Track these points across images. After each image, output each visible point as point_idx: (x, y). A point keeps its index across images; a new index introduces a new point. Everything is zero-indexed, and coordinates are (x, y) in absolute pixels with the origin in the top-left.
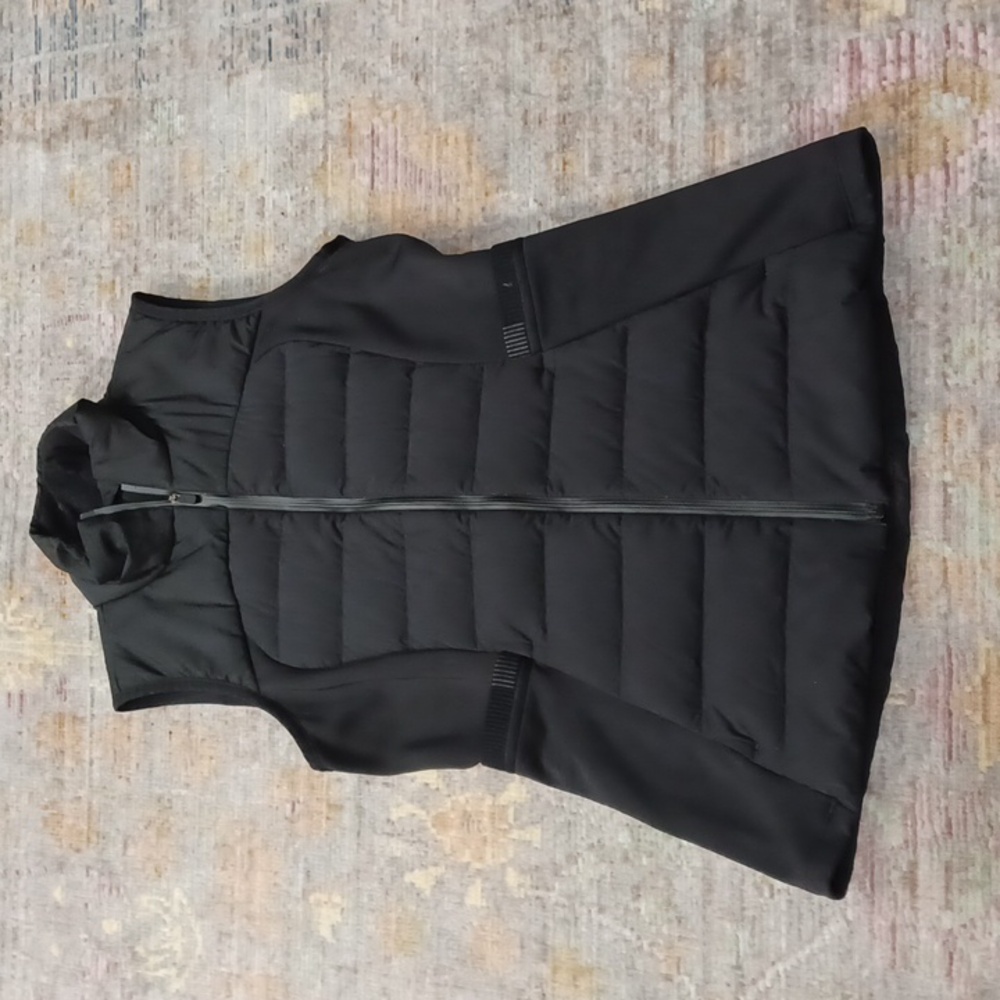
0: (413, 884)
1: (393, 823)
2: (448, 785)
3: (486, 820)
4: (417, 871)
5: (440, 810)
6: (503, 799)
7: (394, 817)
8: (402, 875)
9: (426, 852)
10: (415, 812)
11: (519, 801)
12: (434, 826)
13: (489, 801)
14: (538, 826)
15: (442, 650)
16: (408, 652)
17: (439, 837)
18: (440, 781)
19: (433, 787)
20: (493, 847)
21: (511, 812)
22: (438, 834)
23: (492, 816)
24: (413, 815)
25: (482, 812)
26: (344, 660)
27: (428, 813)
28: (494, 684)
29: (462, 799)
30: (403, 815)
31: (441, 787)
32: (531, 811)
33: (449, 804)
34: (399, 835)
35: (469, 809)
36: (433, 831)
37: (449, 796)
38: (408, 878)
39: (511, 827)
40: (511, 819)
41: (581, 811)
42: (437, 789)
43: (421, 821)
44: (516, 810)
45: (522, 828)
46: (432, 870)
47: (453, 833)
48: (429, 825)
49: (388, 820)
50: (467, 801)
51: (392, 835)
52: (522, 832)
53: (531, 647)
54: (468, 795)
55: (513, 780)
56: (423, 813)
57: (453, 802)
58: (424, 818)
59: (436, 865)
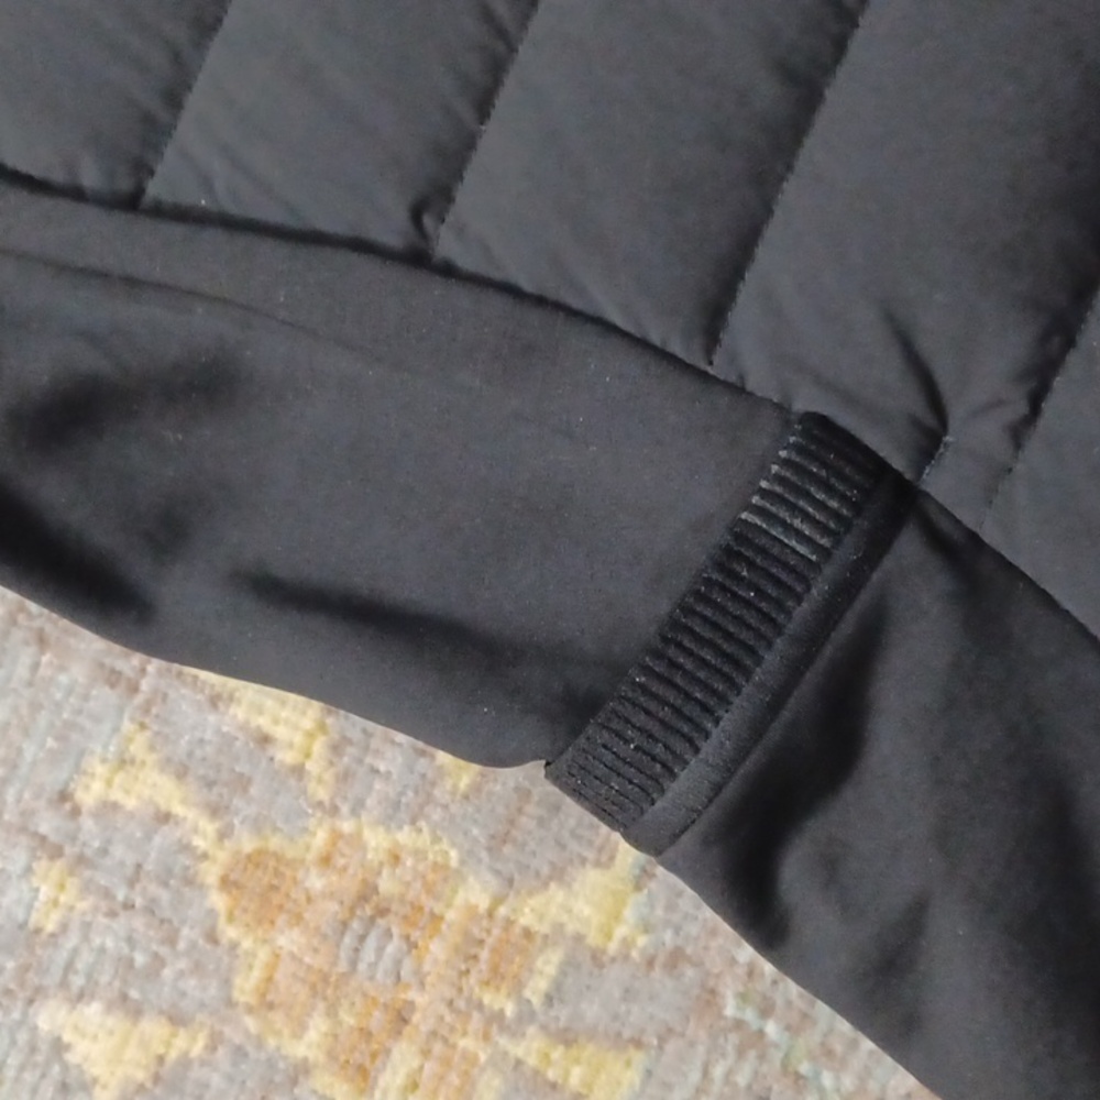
0: (59, 1047)
1: (76, 812)
2: (345, 777)
3: (437, 950)
4: (93, 1010)
5: (275, 843)
6: (533, 911)
7: (89, 795)
8: (35, 996)
9: (158, 962)
10: (178, 809)
11: (594, 939)
12: (226, 883)
13: (475, 893)
14: (639, 1058)
15: (573, 314)
16: (418, 258)
17: (230, 932)
18: (319, 746)
19: (287, 757)
20: (426, 1053)
21: (548, 964)
22: (231, 918)
23: (468, 950)
24: (165, 818)
25: (436, 919)
26: (155, 189)
27: (223, 835)
28: (744, 516)
29: (376, 840)
30: (130, 803)
31: (312, 766)
32: (628, 994)
33: (320, 838)
34: (81, 860)
35: (386, 885)
36: (218, 901)
37: (334, 811)
38: (50, 1018)
39: (526, 1015)
40: (536, 988)
41: (827, 1080)
42: (299, 771)
43: (186, 848)
44: (569, 965)
45: (566, 1038)
46: (154, 1029)
47: (289, 939)
48: (211, 874)
49: (64, 796)
50: (396, 859)
51: (56, 853)
52: (557, 1053)
53: (930, 442)
54: (405, 836)
55: (605, 861)
56: (209, 827)
57: (336, 836)
58: (199, 843)
59: (177, 1019)
